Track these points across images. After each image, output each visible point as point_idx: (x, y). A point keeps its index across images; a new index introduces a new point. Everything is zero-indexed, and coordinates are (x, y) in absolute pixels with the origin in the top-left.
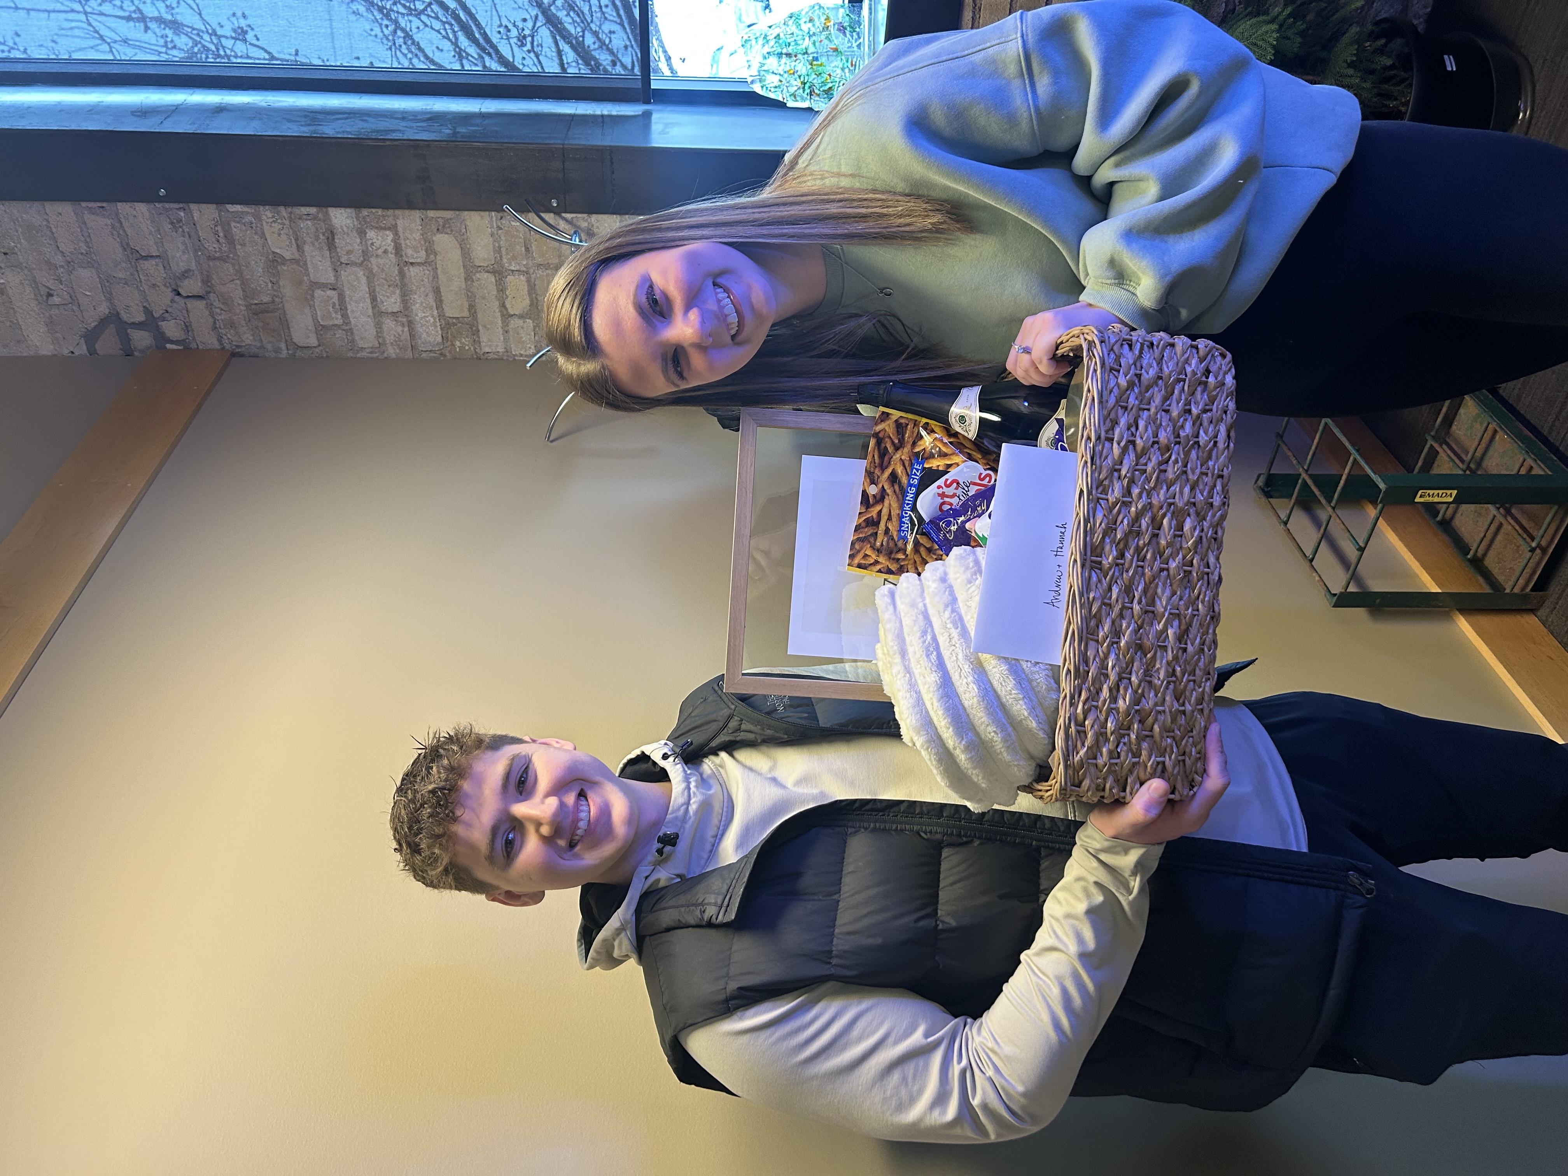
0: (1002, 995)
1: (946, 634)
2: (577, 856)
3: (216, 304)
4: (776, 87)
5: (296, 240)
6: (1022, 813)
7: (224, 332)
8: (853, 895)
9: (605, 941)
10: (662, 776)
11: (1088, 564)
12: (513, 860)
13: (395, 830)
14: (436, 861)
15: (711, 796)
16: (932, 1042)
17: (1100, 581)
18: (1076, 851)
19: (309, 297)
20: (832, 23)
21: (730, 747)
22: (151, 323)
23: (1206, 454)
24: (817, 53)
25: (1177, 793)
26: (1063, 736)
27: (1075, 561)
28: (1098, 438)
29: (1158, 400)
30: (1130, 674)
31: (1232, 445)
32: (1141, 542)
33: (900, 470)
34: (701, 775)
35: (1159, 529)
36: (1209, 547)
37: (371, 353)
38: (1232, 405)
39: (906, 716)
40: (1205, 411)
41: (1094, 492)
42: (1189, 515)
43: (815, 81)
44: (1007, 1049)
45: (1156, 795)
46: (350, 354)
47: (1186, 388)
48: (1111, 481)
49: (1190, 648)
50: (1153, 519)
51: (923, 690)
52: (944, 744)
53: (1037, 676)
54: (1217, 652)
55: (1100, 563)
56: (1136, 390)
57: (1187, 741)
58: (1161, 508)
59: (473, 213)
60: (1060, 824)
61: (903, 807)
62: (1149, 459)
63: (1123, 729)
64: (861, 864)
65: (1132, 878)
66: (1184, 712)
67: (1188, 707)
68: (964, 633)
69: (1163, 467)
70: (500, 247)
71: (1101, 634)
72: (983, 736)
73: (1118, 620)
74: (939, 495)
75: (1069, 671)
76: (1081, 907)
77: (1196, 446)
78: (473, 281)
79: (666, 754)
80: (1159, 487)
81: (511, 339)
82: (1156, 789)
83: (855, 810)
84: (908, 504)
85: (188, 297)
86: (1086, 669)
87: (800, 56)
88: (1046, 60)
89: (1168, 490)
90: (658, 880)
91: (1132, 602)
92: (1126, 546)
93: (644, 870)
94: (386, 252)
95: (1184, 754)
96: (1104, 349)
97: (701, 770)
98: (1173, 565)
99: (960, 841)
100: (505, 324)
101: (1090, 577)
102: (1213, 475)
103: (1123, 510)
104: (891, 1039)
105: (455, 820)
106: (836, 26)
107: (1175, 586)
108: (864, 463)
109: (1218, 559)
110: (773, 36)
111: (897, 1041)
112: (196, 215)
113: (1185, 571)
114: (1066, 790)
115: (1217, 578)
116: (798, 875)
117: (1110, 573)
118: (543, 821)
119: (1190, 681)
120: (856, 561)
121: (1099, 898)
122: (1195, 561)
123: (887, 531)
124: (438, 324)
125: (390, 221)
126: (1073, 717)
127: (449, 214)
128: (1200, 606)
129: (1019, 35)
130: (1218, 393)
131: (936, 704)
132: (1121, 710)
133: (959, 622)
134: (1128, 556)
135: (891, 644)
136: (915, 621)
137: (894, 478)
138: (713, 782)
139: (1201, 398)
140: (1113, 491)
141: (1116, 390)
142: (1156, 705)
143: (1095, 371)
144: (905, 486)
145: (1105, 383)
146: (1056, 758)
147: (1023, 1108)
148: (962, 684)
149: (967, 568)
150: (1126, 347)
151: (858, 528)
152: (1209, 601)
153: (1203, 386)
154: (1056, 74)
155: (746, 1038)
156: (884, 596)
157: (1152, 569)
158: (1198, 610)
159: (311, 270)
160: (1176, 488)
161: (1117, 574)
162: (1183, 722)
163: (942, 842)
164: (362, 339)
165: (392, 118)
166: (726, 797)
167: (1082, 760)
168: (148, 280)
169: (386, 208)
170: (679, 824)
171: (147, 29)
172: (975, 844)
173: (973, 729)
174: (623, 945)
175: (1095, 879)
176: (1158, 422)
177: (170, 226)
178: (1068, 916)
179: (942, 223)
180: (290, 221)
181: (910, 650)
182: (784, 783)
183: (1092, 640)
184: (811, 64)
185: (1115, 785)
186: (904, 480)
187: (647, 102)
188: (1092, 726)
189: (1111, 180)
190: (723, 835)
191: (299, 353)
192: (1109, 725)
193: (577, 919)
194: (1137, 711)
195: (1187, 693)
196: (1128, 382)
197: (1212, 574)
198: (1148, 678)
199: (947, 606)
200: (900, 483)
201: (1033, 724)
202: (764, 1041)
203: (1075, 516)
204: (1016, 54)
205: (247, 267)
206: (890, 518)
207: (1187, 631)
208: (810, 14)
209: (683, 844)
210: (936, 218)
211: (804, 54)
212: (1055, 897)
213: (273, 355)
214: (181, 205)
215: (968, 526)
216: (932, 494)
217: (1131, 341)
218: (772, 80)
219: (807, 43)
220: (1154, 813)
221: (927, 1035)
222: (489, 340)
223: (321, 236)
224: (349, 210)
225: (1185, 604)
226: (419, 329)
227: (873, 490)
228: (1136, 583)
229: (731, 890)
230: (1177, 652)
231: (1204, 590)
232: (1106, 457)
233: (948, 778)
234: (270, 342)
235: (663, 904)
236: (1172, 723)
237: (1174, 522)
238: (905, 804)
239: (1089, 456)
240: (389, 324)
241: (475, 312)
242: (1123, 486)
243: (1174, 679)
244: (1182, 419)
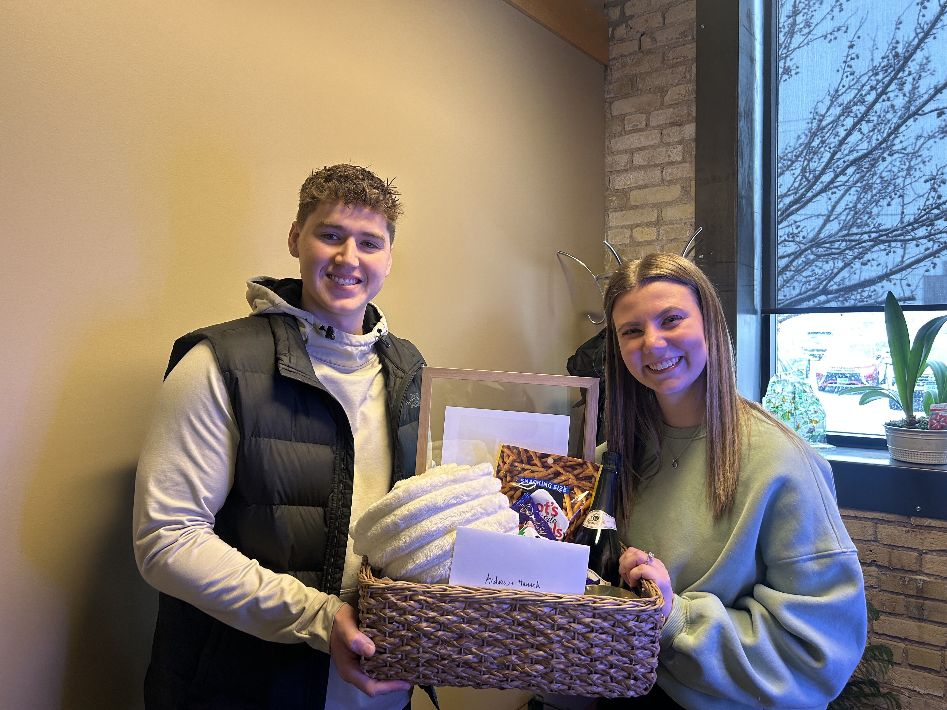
0: (230, 547)
1: (467, 509)
2: (322, 277)
3: (636, 57)
4: (774, 390)
5: (676, 104)
6: (344, 559)
7: (620, 61)
8: (295, 450)
9: (266, 294)
10: (367, 329)
11: (515, 602)
12: (320, 239)
13: (339, 167)
14: (321, 192)
15: (356, 359)
16: (200, 502)
17: (503, 610)
18: (323, 595)
19: (641, 111)
20: (814, 425)
21: (385, 371)
22: (624, 19)
23: (584, 678)
24: (796, 416)
25: (365, 662)
26: (403, 587)
27: (516, 594)
28: (595, 609)
29: (619, 647)
30: (443, 631)
31: (589, 695)
32: (528, 637)
33: (563, 478)
34: (368, 353)
35: (536, 649)
36: (524, 681)
37: (608, 147)
38: (615, 695)
39: (415, 483)
40: (611, 678)
41: (561, 606)
42: (545, 668)
43: (779, 414)
44: (196, 552)
45: (365, 648)
46: (607, 135)
47: (626, 665)
48: (567, 617)
49: (460, 669)
50: (543, 645)
51: (433, 494)
52: (397, 508)
53: (441, 569)
54: (456, 688)
55: (515, 610)
56: (625, 633)
57: (399, 668)
58: (551, 650)
59: (694, 208)
60: (338, 584)
61: (349, 482)
62: (581, 642)
63: (408, 626)
64: (314, 455)
65: (308, 632)
66: (418, 666)
67: (421, 669)
68: (469, 521)
69: (576, 651)
70: (673, 224)
71: (469, 611)
72: (402, 534)
73: (478, 622)
74: (548, 503)
75: (446, 590)
76: (289, 599)
77: (589, 672)
78: (652, 208)
79: (381, 331)
80: (564, 648)
81: (618, 230)
82: (369, 648)
83: (347, 451)
84: (541, 483)
85: (640, 41)
86: (447, 602)
87: (793, 405)
88: (828, 567)
89: (562, 654)
90: (304, 327)
91: (489, 631)
92: (525, 627)
93: (311, 318)
94: (669, 156)
95: (391, 666)
96: (651, 612)
97: (370, 353)
98: (514, 658)
99: (328, 519)
100: (626, 227)
101: (506, 604)
102: (571, 683)
103: (548, 625)
104: (203, 475)
105: (346, 204)
106: (812, 427)
107: (499, 658)
108: (566, 455)
109: (516, 687)
110: (805, 389)
111: (201, 479)
112: (689, 46)
113: (509, 666)
114: (368, 588)
115: (504, 687)
116: (307, 414)
117: (508, 617)
118: (345, 257)
119: (438, 670)
120: (506, 450)
121: (294, 611)
122: (515, 672)
123: (524, 470)
124: (626, 187)
125: (688, 159)
126: (416, 593)
127: (693, 193)
128: (487, 676)
129: (844, 550)
130: (623, 686)
131: (423, 503)
132: (420, 624)
133: (476, 518)
134: (519, 628)
135: (460, 473)
136: (475, 488)
137: (558, 474)
138: (364, 360)
139: (619, 675)
140: (561, 618)
141: (625, 619)
142: (423, 647)
143: (637, 606)
144: (552, 481)
145: (630, 613)
146: (389, 582)
147: (158, 562)
148: (436, 520)
149: (508, 523)
150: (651, 626)
151: (526, 451)
152: (490, 682)
153: (627, 676)
154: (820, 574)
155: (205, 382)
156: (488, 468)
157: (511, 644)
158: (484, 674)
159: (657, 112)
160: (563, 660)
161: (508, 621)
162: (412, 665)
163: (327, 507)
164: (616, 142)
165: (750, 160)
166: (354, 369)
167: (389, 599)
168: (650, 18)
169: (696, 156)
170: (339, 340)
171: (789, 17)
172: (325, 529)
173: (407, 528)
174: (263, 305)
175: (307, 608)
176: (605, 647)
177: (683, 31)
178: (282, 590)
179: (720, 501)
180: (687, 100)
181: (457, 486)
182: (363, 405)
183: (465, 605)
184: (789, 412)
185: (371, 620)
186: (556, 481)
187: (762, 312)
188: (410, 606)
189: (752, 612)
190: (331, 367)
191: (607, 105)
192: (411, 617)
193: (279, 277)
194: (419, 635)
195: (430, 668)
196: (631, 627)
197: (507, 684)
198: (440, 642)
199: (485, 510)
200: (554, 478)
201: (410, 567)
202: (204, 394)
203: (545, 593)
204: (831, 548)
205: (659, 75)
206: (533, 472)
207: (471, 667)
208: (819, 411)
209: (327, 342)
210: (723, 499)
211: (795, 408)
212: (293, 582)
213: (606, 89)
214: (695, 37)
215: (530, 522)
216: (548, 499)
217: (656, 629)
218: (778, 388)
219: (802, 410)
220: (353, 647)
221: (205, 499)
222: (616, 217)
223: (678, 118)
224: (694, 134)
225: (488, 666)
226: (623, 176)
227: (550, 461)
228: (502, 634)
229: (299, 372)
230: (457, 661)
231: (497, 678)
232: (582, 614)
233: (375, 511)
234: (614, 88)
235: (289, 330)
236: (412, 658)
237: (541, 658)
238: (350, 483)
239: (583, 602)
240: (626, 158)
241: (633, 209)
242: (564, 625)
243: (440, 659)
244: (606, 662)
